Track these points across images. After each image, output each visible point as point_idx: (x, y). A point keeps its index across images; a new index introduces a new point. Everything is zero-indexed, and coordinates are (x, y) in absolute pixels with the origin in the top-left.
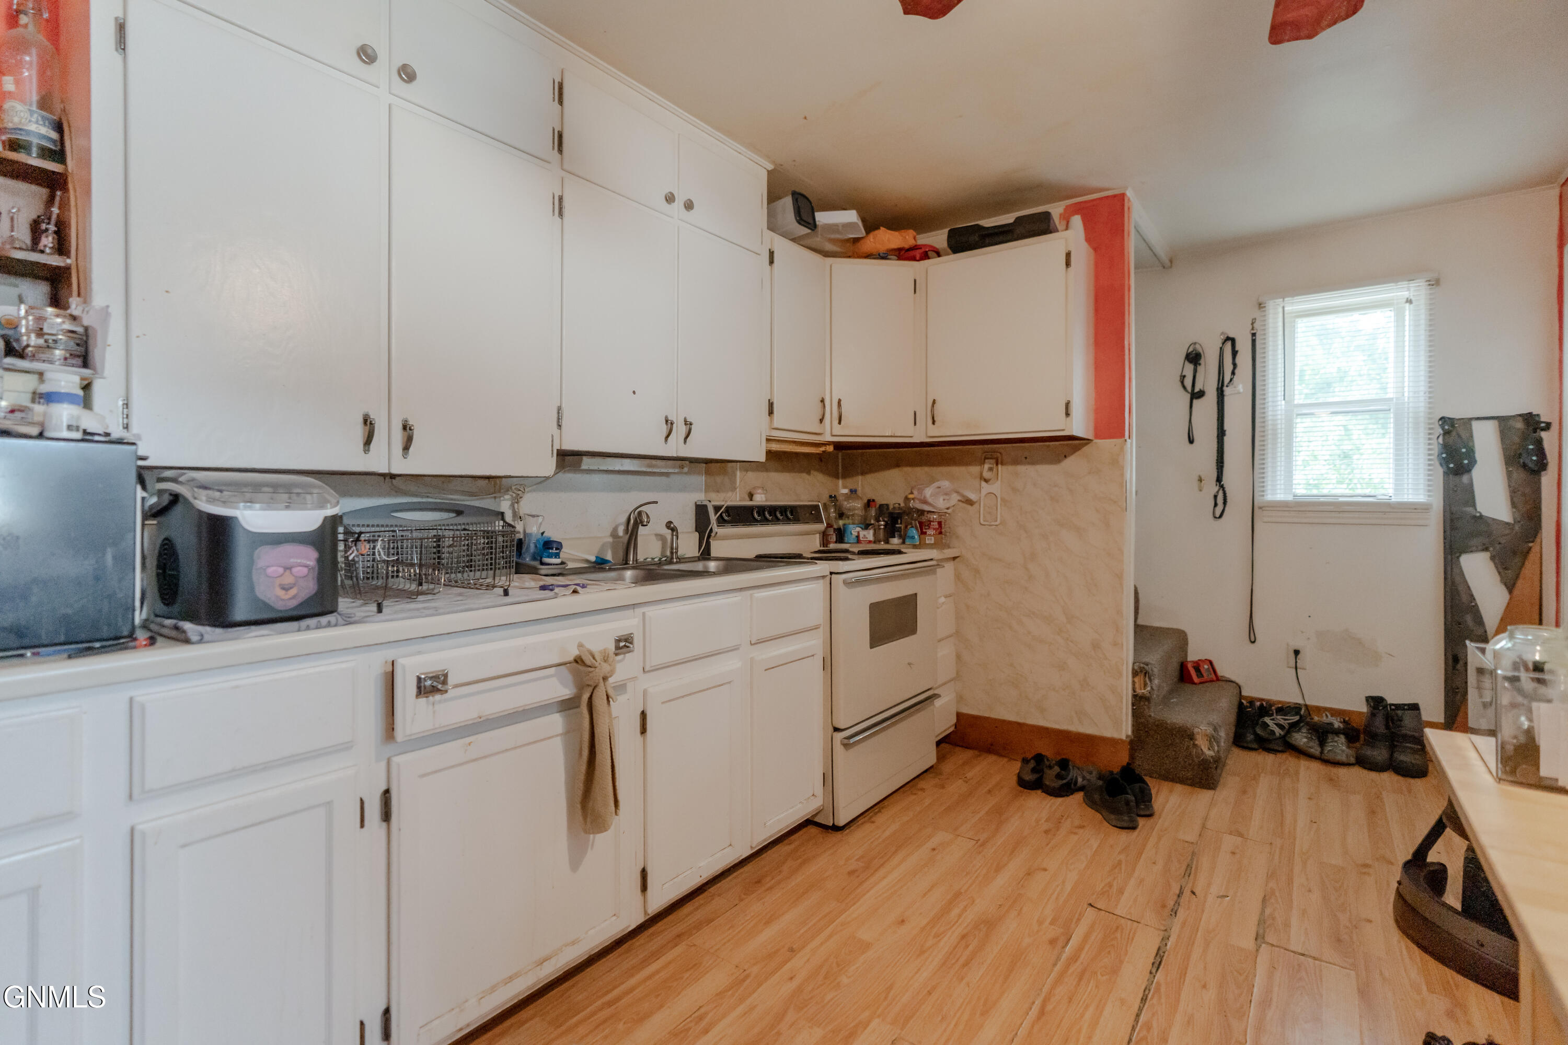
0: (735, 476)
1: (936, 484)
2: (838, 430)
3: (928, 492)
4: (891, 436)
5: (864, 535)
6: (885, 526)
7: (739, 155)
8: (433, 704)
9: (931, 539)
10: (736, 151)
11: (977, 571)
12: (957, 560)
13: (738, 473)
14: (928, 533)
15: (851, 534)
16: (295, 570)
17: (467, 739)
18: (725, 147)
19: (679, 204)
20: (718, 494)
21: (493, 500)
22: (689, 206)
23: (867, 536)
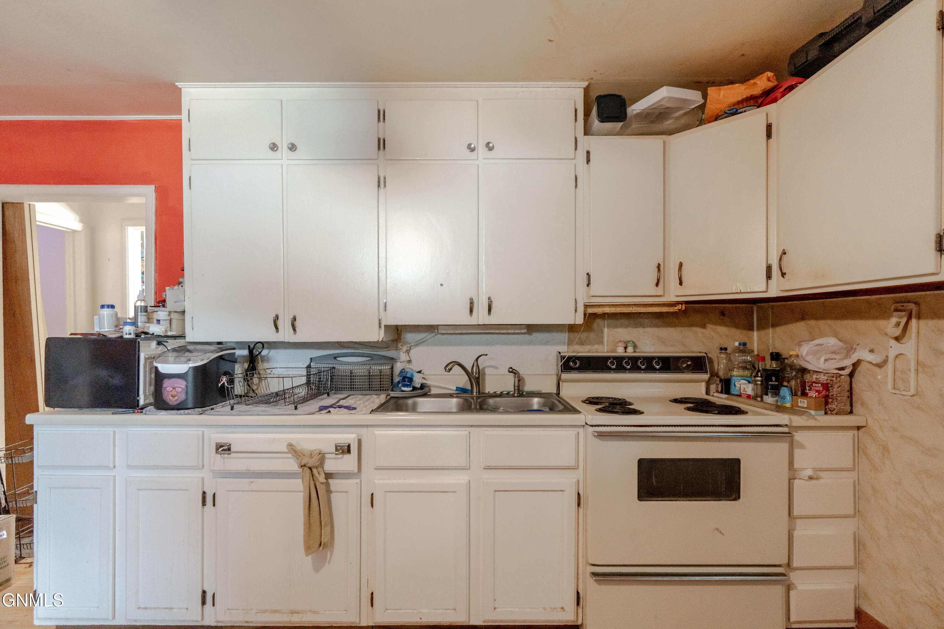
0: (602, 332)
1: (816, 342)
2: (681, 291)
3: (804, 350)
4: (737, 293)
5: (744, 389)
6: (762, 381)
7: (548, 89)
8: (224, 459)
9: (804, 402)
10: (544, 87)
11: (885, 449)
12: (862, 430)
13: (606, 330)
14: (809, 395)
15: (735, 386)
16: (177, 389)
17: (251, 479)
18: (531, 89)
19: (481, 149)
20: (582, 346)
21: (396, 351)
22: (489, 147)
23: (746, 389)
